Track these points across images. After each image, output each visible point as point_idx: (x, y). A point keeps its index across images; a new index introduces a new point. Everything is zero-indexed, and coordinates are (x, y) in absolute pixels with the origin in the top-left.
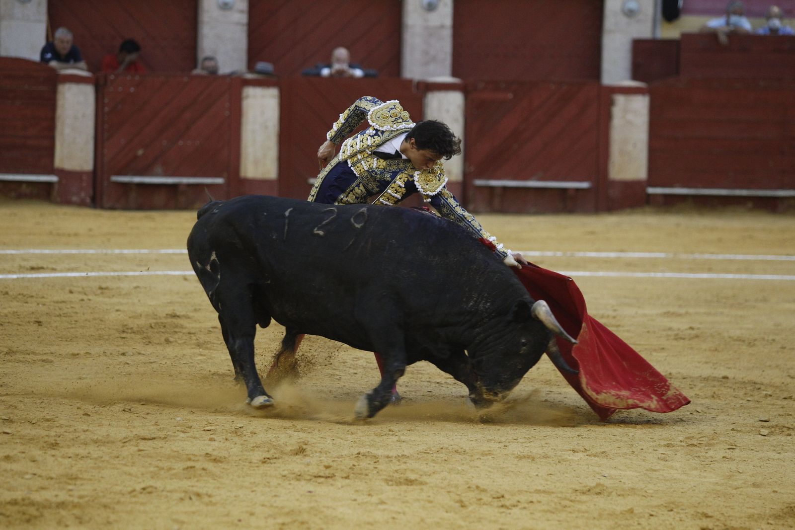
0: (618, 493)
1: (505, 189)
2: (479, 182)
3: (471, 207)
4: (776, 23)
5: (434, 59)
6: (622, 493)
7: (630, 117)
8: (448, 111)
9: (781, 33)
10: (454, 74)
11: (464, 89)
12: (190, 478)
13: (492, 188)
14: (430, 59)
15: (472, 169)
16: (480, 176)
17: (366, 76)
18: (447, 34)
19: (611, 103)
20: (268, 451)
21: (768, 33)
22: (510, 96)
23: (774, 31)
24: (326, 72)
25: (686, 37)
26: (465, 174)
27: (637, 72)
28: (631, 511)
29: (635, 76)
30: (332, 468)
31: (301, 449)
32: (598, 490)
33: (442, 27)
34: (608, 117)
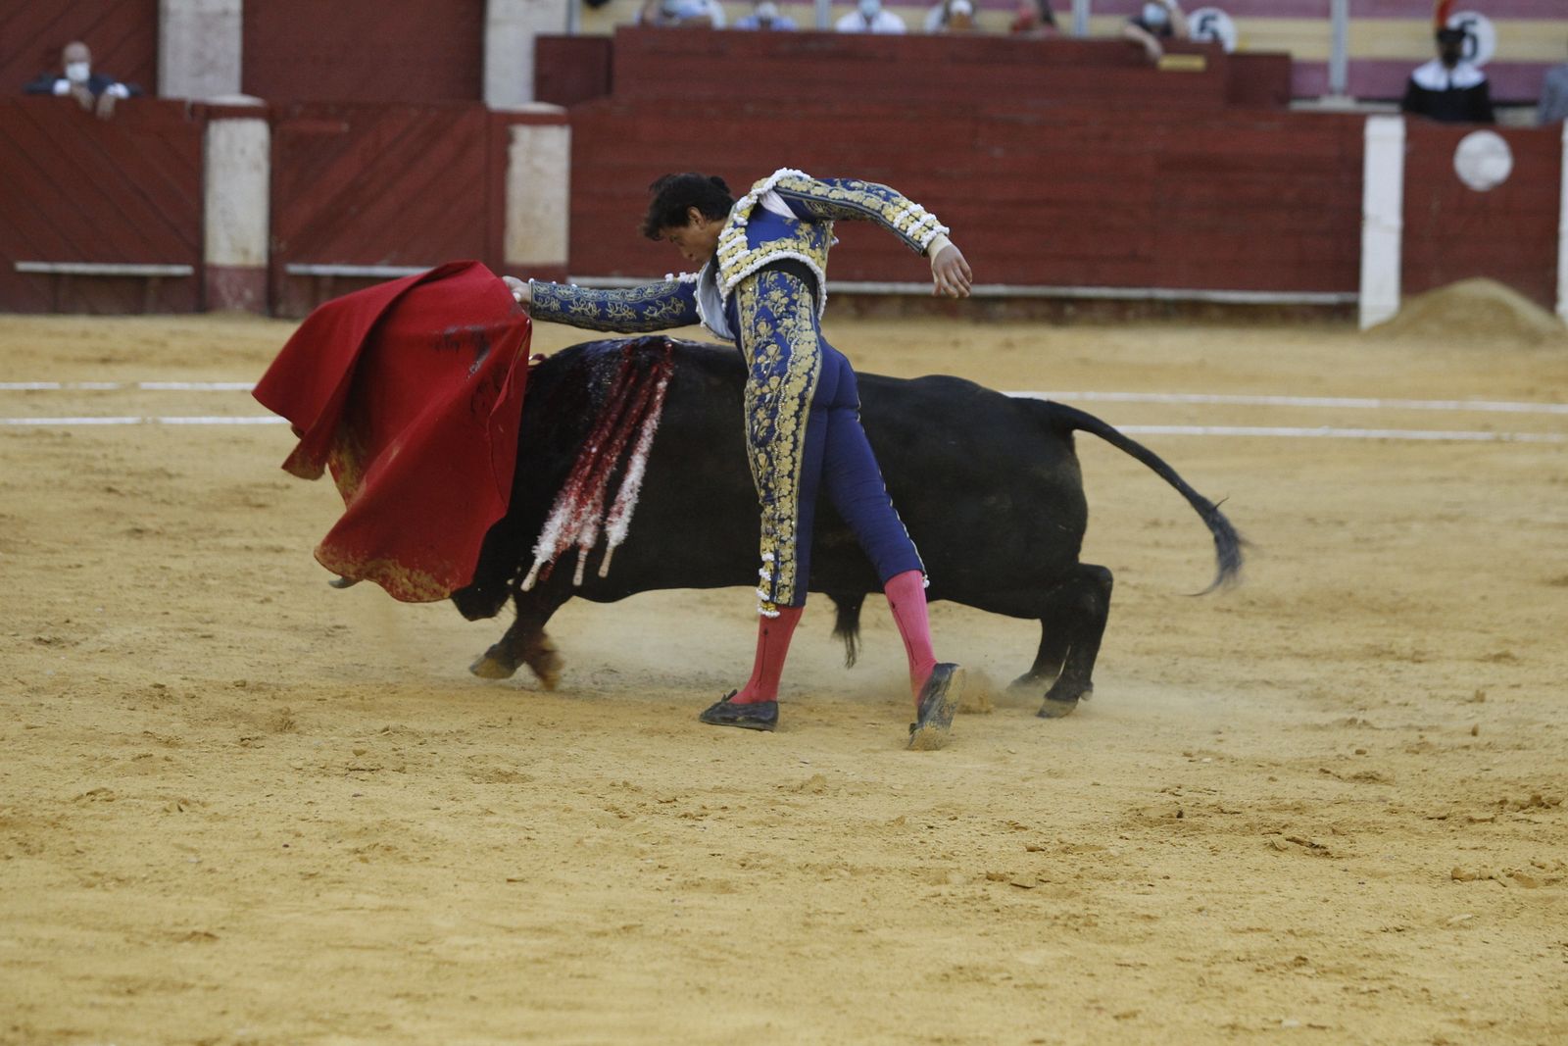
0: (850, 791)
1: (338, 279)
2: (295, 269)
3: (282, 309)
4: (769, 10)
5: (212, 66)
6: (856, 790)
7: (539, 162)
8: (243, 152)
9: (776, 26)
10: (246, 90)
11: (269, 116)
12: (146, 774)
13: (315, 279)
14: (206, 66)
15: (283, 246)
16: (295, 259)
17: (133, 95)
18: (234, 25)
19: (508, 140)
20: (235, 727)
21: (755, 25)
22: (345, 127)
23: (765, 23)
24: (62, 87)
25: (623, 31)
26: (273, 256)
27: (542, 89)
28: (901, 821)
29: (540, 95)
30: (366, 754)
31: (286, 722)
32: (816, 786)
33: (226, 13)
34: (504, 161)
